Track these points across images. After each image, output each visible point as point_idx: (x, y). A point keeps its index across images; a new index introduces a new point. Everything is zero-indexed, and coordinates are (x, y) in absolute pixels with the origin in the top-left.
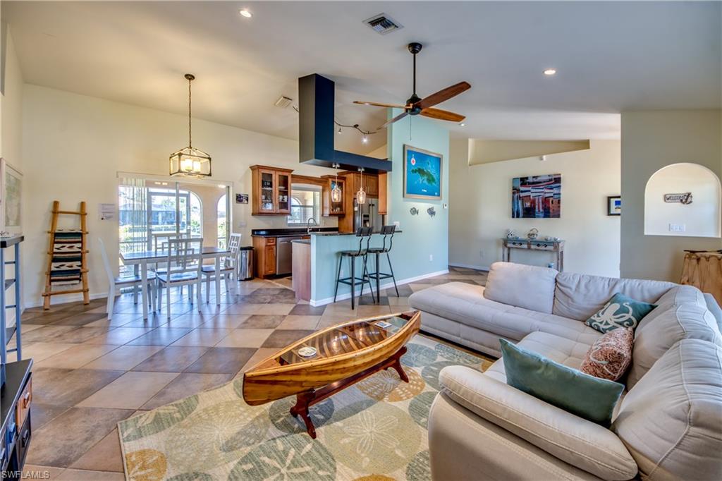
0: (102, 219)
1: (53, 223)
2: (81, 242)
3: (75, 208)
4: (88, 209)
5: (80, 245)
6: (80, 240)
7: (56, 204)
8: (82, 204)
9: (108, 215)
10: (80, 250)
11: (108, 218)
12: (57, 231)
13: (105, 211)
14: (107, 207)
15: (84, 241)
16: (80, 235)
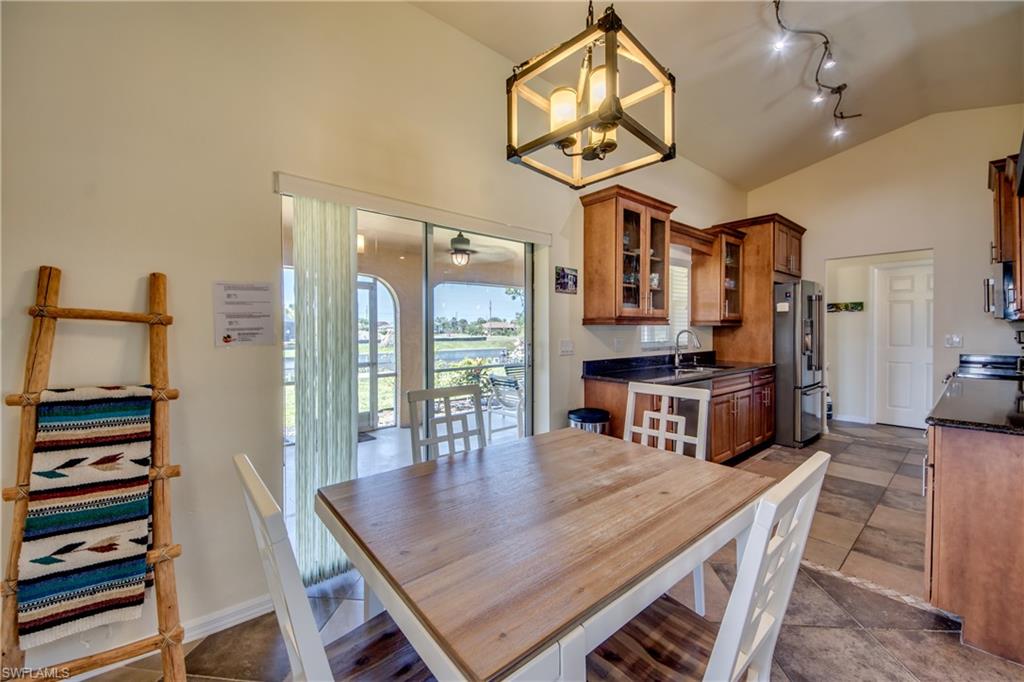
0: (227, 339)
1: (33, 362)
2: (150, 437)
3: (126, 297)
4: (176, 303)
5: (142, 450)
6: (147, 427)
7: (47, 278)
8: (155, 283)
9: (244, 323)
10: (145, 471)
11: (248, 335)
12: (46, 396)
13: (232, 309)
14: (242, 295)
15: (158, 433)
16: (145, 405)
